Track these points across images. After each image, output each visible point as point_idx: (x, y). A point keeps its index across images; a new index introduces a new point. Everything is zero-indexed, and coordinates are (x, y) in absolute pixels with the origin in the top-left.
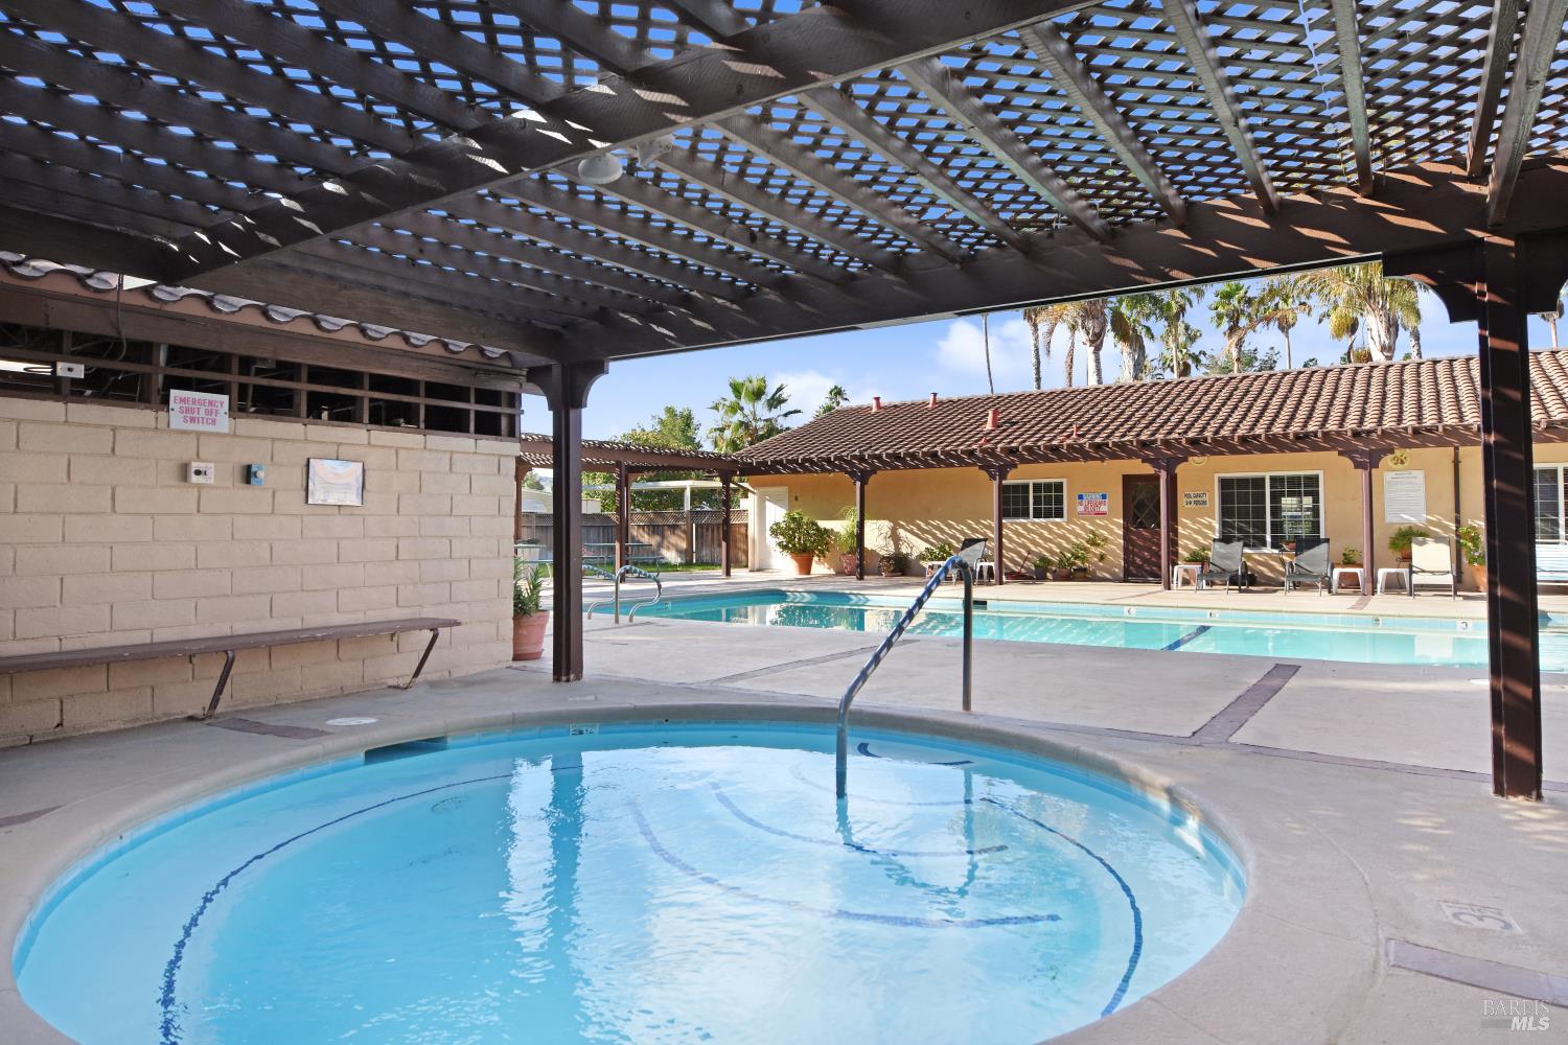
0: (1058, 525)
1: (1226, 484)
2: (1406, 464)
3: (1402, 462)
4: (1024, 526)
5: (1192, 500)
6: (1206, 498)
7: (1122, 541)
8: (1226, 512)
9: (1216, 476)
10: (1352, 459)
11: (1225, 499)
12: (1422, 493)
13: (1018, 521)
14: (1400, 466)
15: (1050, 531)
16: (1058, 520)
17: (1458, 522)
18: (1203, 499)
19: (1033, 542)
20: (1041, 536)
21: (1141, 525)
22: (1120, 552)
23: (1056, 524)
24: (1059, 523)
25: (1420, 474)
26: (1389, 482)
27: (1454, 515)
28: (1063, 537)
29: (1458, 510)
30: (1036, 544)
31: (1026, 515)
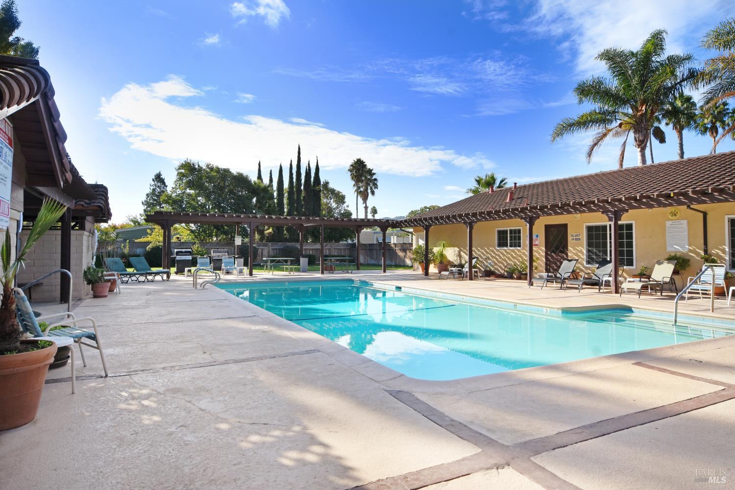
0: (519, 251)
1: (590, 229)
2: (678, 216)
3: (675, 215)
4: (505, 250)
5: (574, 238)
6: (580, 237)
7: (544, 259)
8: (589, 244)
9: (585, 224)
10: (607, 215)
11: (589, 237)
12: (686, 233)
13: (503, 248)
14: (674, 217)
15: (516, 253)
16: (519, 248)
17: (706, 251)
18: (579, 237)
19: (509, 258)
20: (512, 255)
21: (553, 252)
22: (544, 265)
23: (517, 250)
24: (519, 250)
25: (685, 222)
26: (669, 227)
27: (703, 246)
28: (520, 256)
29: (706, 243)
30: (510, 260)
31: (507, 246)
